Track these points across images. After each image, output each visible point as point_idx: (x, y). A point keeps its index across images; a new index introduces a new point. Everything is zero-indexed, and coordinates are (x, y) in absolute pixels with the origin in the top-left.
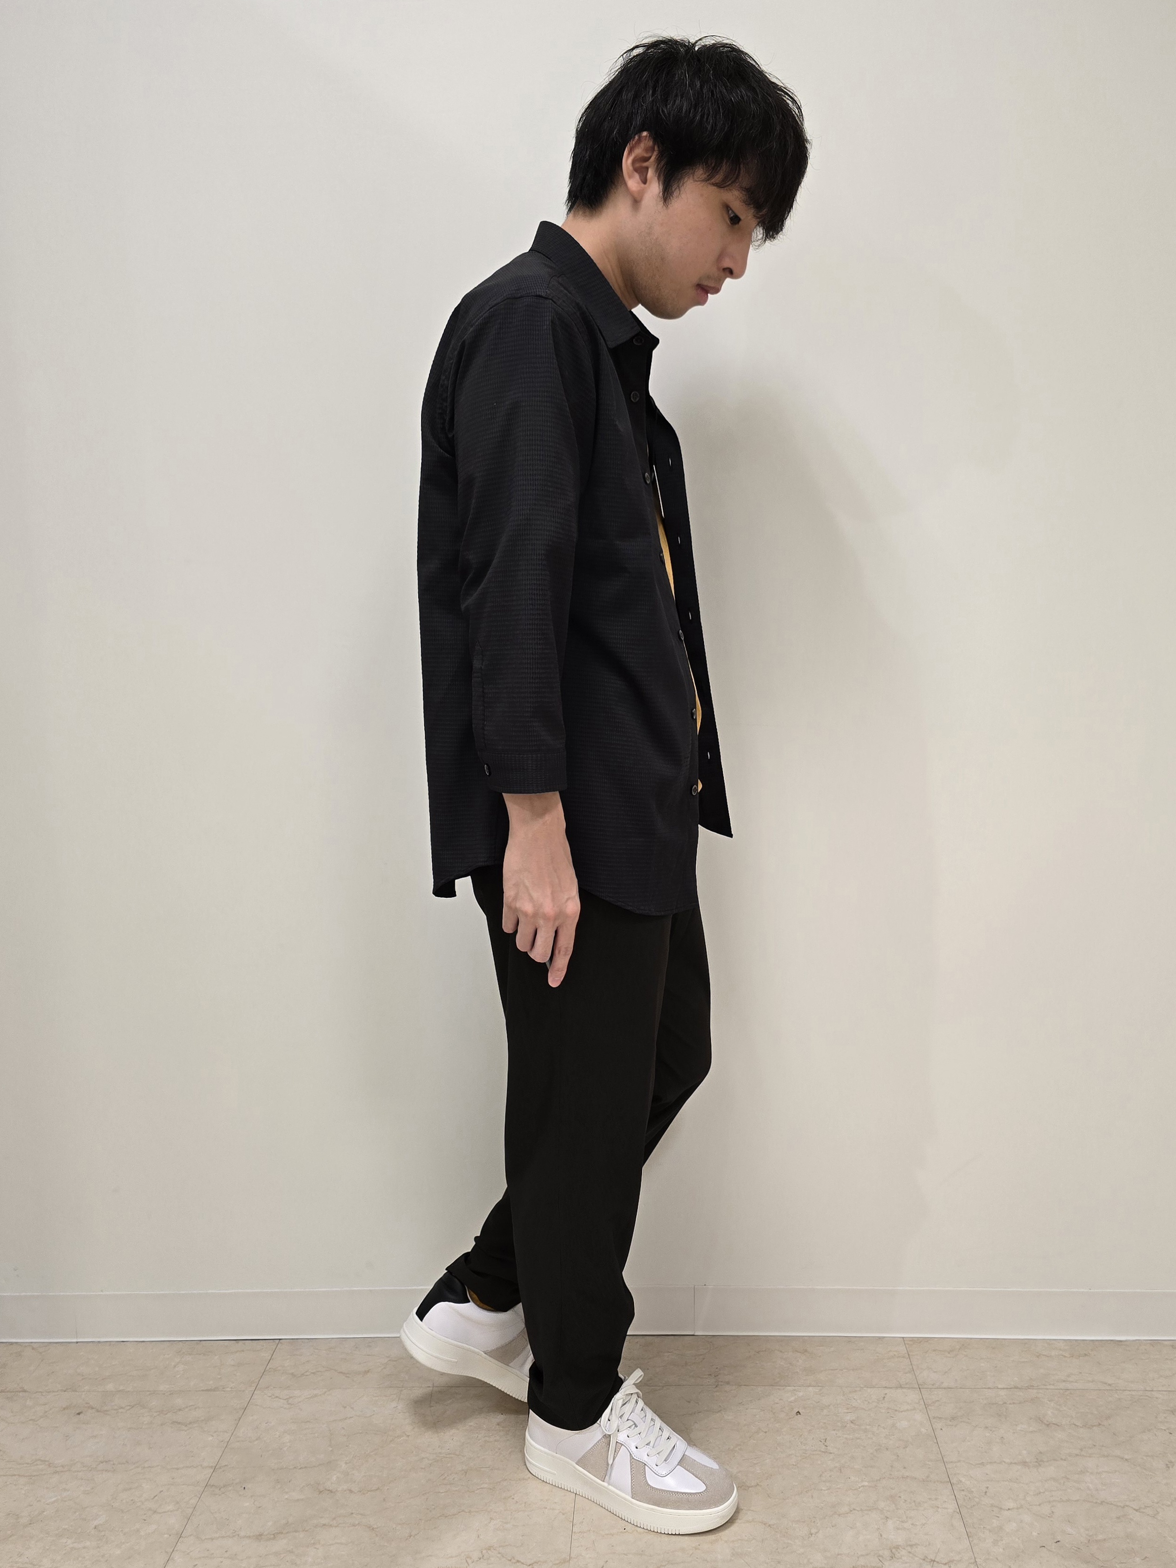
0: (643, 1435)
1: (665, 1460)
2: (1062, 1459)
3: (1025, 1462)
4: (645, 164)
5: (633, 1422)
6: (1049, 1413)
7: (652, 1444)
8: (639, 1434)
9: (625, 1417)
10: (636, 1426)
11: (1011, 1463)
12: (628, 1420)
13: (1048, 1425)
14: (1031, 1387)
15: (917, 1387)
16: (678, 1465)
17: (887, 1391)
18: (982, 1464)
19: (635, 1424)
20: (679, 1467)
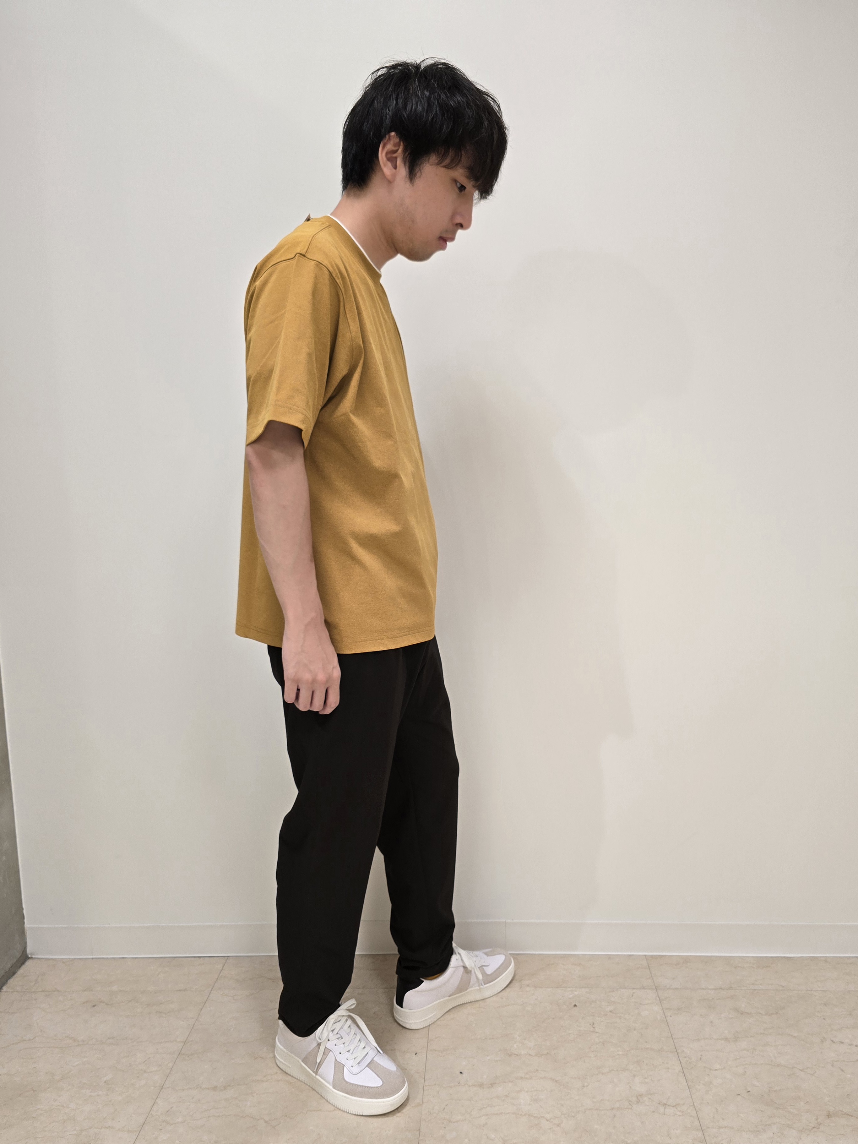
0: (346, 1045)
1: (359, 1063)
2: (751, 1036)
3: (727, 1038)
4: (395, 155)
5: (341, 1035)
6: (743, 1005)
7: (351, 1052)
8: (344, 1043)
9: (336, 1032)
10: (342, 1038)
11: (718, 1039)
12: (337, 1034)
13: (742, 1014)
14: (730, 988)
15: (655, 988)
16: (367, 1066)
17: (635, 991)
18: (698, 1040)
19: (341, 1037)
20: (367, 1068)
